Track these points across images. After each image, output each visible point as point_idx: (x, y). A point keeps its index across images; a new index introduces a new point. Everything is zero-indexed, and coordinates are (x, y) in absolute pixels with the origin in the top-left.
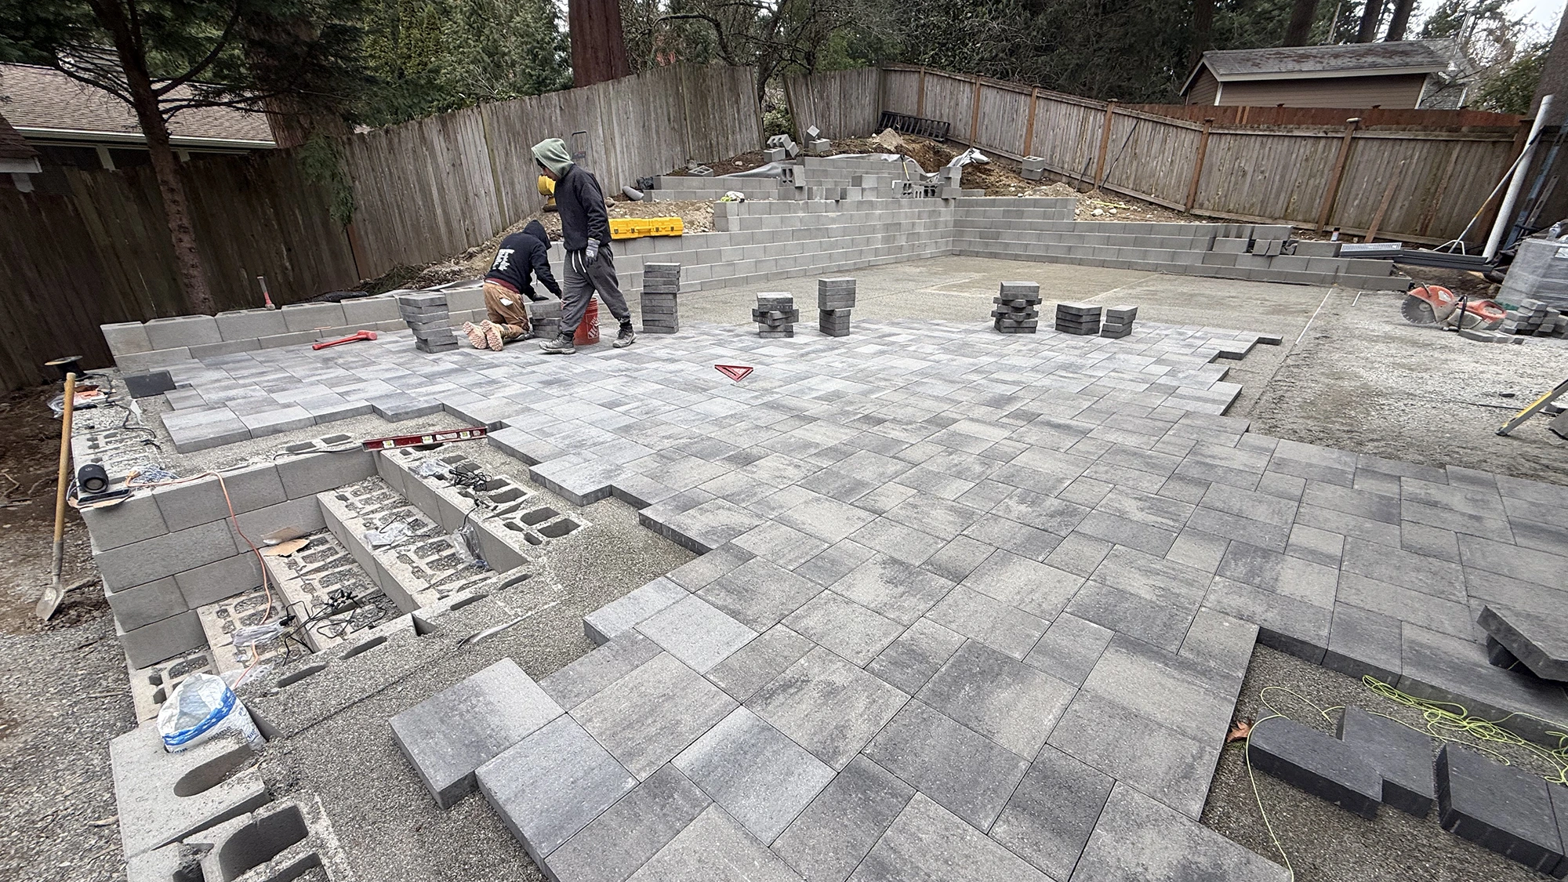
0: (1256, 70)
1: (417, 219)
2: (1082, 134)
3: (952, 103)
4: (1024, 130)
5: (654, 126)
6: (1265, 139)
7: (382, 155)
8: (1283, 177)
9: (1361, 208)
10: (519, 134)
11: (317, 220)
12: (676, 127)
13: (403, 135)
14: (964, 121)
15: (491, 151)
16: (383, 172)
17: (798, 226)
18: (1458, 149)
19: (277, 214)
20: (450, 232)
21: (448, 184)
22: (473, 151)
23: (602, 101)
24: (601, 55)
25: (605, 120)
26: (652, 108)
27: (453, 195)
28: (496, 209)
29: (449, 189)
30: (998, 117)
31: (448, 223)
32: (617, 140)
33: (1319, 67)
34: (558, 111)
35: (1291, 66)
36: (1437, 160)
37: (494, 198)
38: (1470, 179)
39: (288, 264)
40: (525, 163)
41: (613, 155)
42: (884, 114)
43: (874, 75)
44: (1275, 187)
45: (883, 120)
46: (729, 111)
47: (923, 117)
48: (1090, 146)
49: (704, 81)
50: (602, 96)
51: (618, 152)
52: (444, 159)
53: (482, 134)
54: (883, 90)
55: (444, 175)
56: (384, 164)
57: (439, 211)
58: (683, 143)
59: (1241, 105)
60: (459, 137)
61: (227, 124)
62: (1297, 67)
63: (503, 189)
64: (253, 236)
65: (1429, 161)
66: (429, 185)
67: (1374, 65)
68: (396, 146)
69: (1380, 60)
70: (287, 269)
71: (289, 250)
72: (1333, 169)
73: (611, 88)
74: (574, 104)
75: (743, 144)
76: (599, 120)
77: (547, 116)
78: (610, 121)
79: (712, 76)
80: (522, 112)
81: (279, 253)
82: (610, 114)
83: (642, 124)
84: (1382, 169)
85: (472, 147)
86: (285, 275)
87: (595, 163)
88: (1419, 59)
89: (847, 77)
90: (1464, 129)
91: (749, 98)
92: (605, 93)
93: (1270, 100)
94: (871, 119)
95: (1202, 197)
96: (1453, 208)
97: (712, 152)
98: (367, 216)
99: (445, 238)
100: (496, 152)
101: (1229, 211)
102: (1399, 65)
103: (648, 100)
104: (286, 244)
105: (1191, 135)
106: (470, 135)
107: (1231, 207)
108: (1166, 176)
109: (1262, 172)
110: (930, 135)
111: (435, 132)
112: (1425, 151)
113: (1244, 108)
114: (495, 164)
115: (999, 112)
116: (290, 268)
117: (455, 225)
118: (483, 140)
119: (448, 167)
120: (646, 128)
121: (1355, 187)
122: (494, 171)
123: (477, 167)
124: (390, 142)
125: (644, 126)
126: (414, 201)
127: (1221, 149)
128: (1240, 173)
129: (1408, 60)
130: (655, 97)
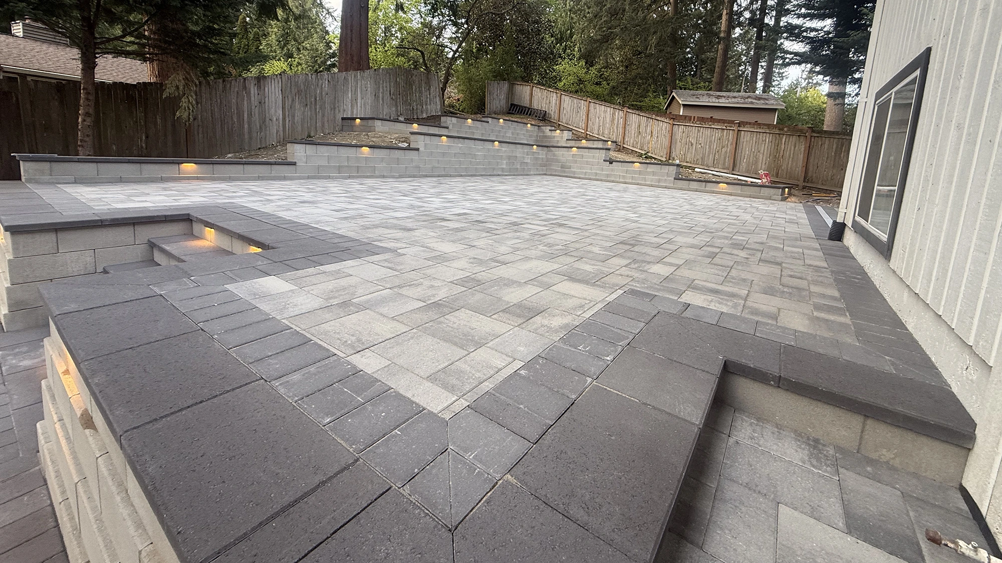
0: (698, 100)
1: (232, 130)
2: (613, 121)
3: (548, 102)
4: (584, 117)
5: (381, 96)
6: (699, 128)
7: (218, 93)
8: (710, 147)
9: (748, 163)
10: (302, 91)
12: (394, 98)
13: (233, 83)
14: (553, 111)
15: (284, 98)
16: (216, 101)
17: (458, 151)
18: (784, 137)
19: (145, 117)
20: (251, 137)
21: (255, 112)
22: (273, 96)
23: (353, 80)
24: (355, 58)
25: (353, 90)
26: (381, 87)
27: (256, 119)
28: (281, 128)
29: (255, 114)
30: (571, 110)
31: (250, 132)
32: (359, 101)
33: (727, 101)
34: (327, 82)
35: (714, 100)
36: (777, 142)
37: (281, 122)
38: (792, 152)
40: (303, 106)
41: (355, 108)
42: (512, 105)
43: (506, 85)
44: (707, 151)
45: (511, 107)
46: (424, 94)
47: (532, 107)
48: (617, 127)
49: (412, 77)
50: (353, 77)
51: (359, 107)
52: (254, 100)
53: (280, 89)
54: (511, 92)
55: (253, 107)
56: (218, 97)
57: (246, 126)
58: (396, 106)
59: (693, 116)
60: (266, 89)
61: (115, 74)
62: (717, 101)
63: (287, 118)
64: (126, 127)
65: (774, 141)
66: (243, 112)
67: (752, 103)
69: (754, 101)
71: (147, 137)
72: (732, 144)
73: (359, 74)
74: (337, 80)
75: (431, 111)
76: (350, 89)
77: (320, 84)
78: (356, 90)
79: (416, 75)
80: (306, 80)
81: (140, 138)
82: (356, 87)
83: (374, 94)
84: (754, 145)
85: (273, 94)
86: (140, 151)
87: (344, 111)
88: (772, 102)
89: (492, 84)
90: (785, 129)
91: (436, 88)
92: (355, 76)
93: (707, 114)
94: (505, 107)
95: (673, 155)
96: (787, 166)
97: (413, 113)
98: (200, 123)
100: (286, 98)
101: (687, 162)
102: (763, 104)
103: (379, 83)
104: (146, 134)
105: (666, 124)
106: (273, 89)
107: (688, 160)
109: (700, 144)
110: (536, 116)
111: (252, 85)
112: (771, 138)
113: (694, 117)
114: (285, 104)
115: (571, 107)
117: (254, 135)
118: (280, 92)
119: (257, 103)
120: (376, 96)
121: (743, 154)
122: (283, 108)
123: (274, 105)
124: (225, 87)
125: (375, 95)
126: (232, 118)
127: (679, 131)
128: (690, 144)
129: (767, 102)
130: (383, 81)
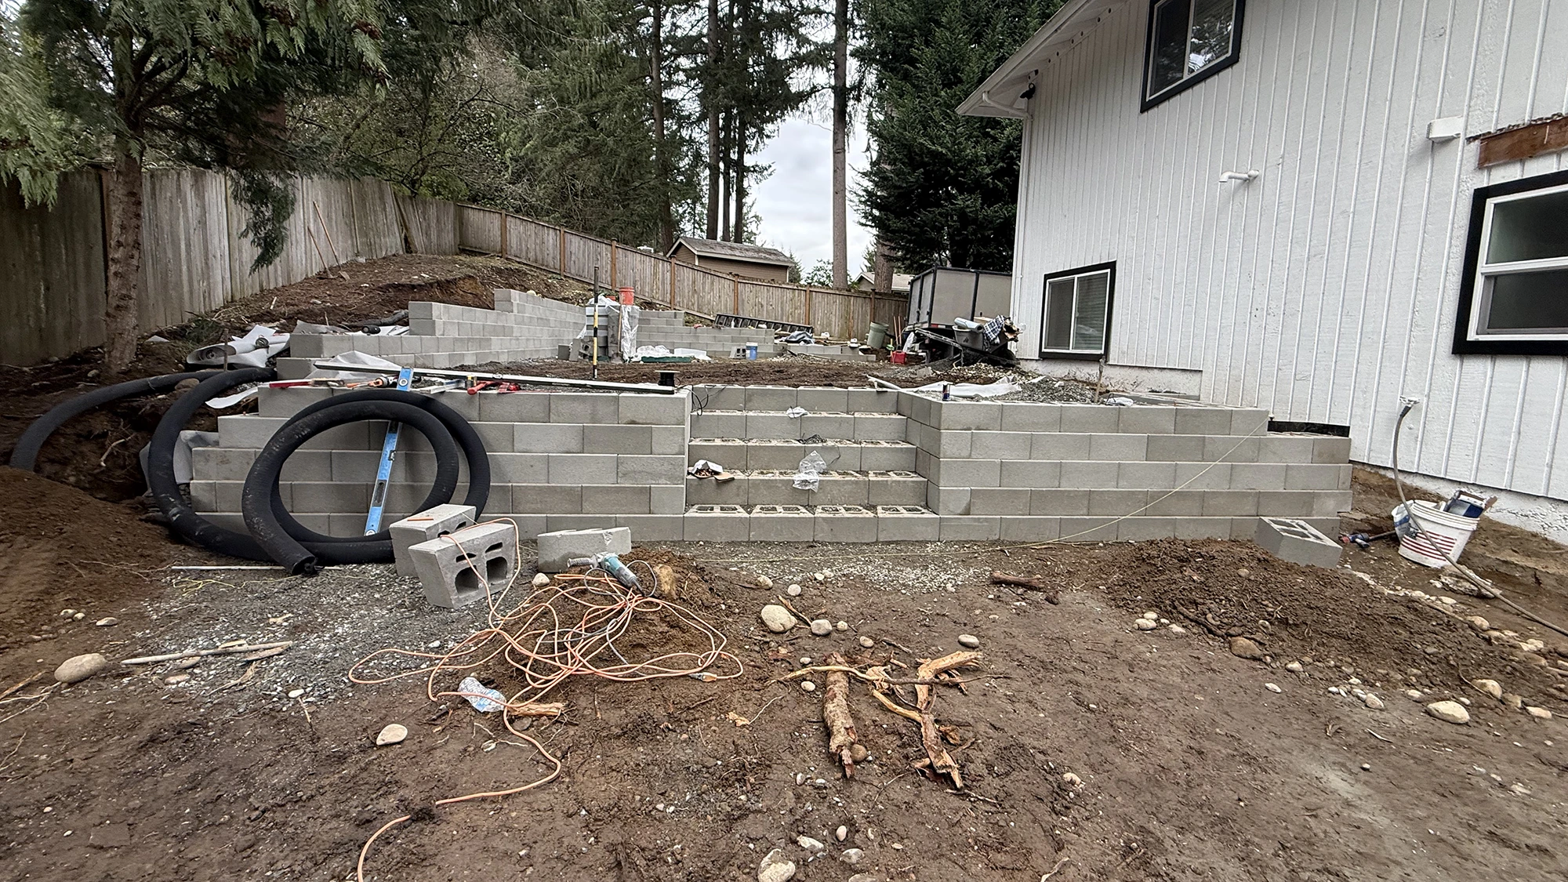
0: (713, 250)
1: (166, 272)
2: (655, 274)
3: (539, 241)
9: (822, 326)
11: (81, 260)
12: (348, 223)
14: (551, 255)
15: (228, 215)
16: (145, 217)
18: (853, 299)
19: (43, 245)
20: (191, 292)
21: (194, 242)
22: (216, 213)
26: (333, 201)
27: (197, 252)
28: (228, 274)
29: (194, 247)
30: (584, 255)
33: (742, 254)
35: (729, 252)
36: (847, 303)
37: (227, 262)
38: (860, 314)
39: (43, 306)
43: (452, 208)
48: (663, 283)
52: (193, 213)
53: (223, 196)
55: (192, 231)
56: (146, 208)
60: (206, 195)
62: (733, 254)
64: (14, 265)
66: (179, 240)
68: (157, 193)
70: (41, 312)
71: (47, 289)
79: (368, 184)
81: (37, 291)
85: (215, 207)
86: (38, 319)
90: (853, 291)
91: (391, 208)
94: (453, 243)
96: (858, 327)
99: (186, 296)
102: (776, 260)
104: (46, 281)
105: (728, 281)
106: (215, 196)
108: (717, 305)
111: (188, 186)
112: (840, 299)
114: (230, 227)
115: (583, 251)
116: (44, 311)
117: (195, 284)
119: (195, 223)
121: (816, 316)
122: (229, 235)
123: (217, 228)
124: (154, 187)
126: (166, 253)
129: (778, 258)
